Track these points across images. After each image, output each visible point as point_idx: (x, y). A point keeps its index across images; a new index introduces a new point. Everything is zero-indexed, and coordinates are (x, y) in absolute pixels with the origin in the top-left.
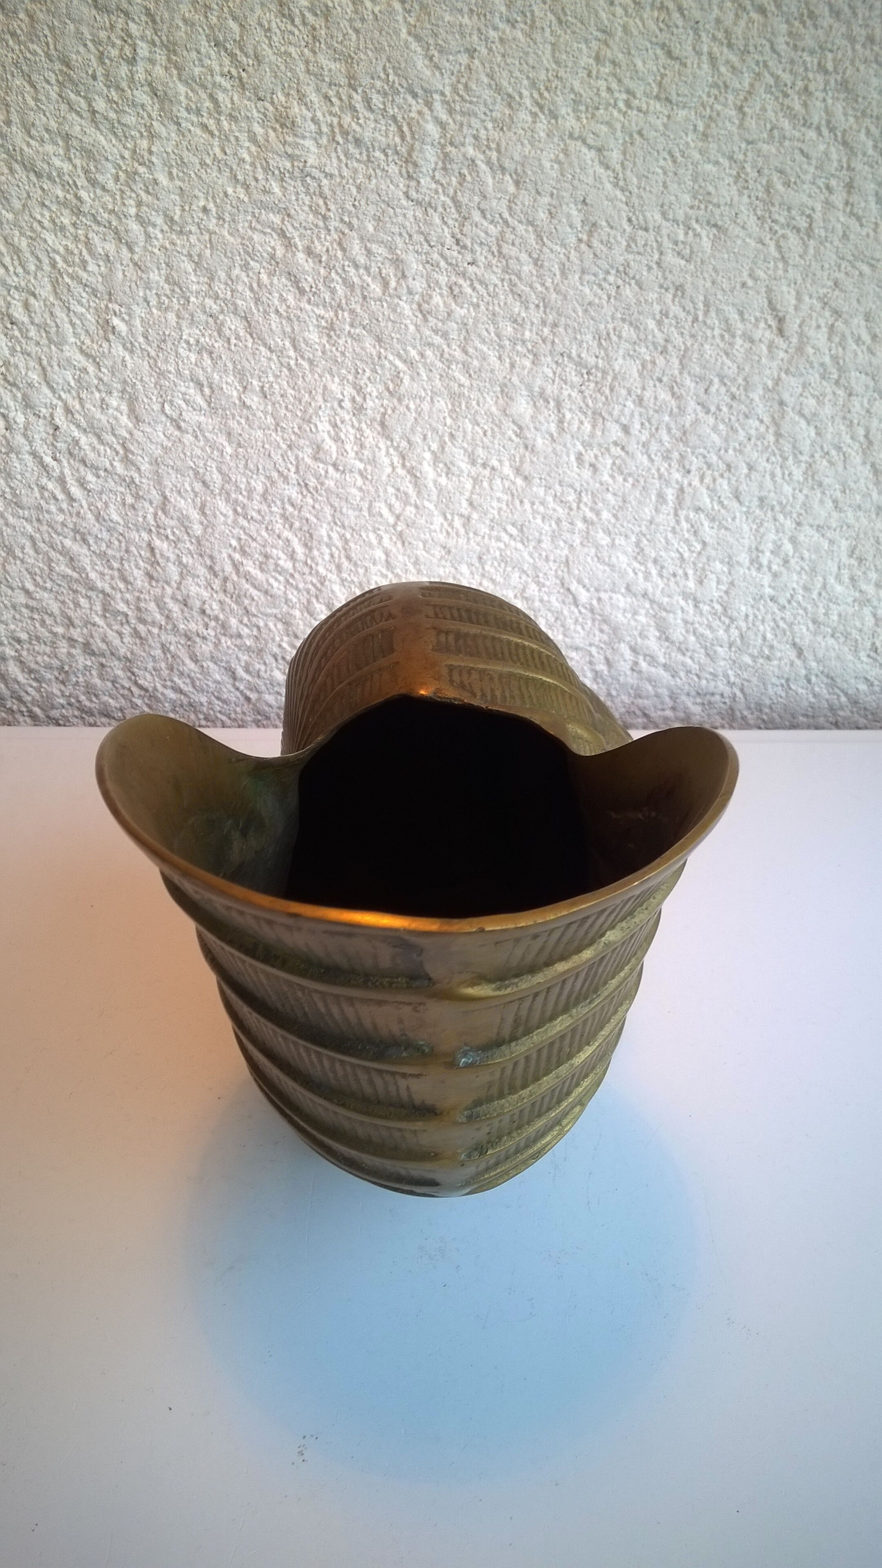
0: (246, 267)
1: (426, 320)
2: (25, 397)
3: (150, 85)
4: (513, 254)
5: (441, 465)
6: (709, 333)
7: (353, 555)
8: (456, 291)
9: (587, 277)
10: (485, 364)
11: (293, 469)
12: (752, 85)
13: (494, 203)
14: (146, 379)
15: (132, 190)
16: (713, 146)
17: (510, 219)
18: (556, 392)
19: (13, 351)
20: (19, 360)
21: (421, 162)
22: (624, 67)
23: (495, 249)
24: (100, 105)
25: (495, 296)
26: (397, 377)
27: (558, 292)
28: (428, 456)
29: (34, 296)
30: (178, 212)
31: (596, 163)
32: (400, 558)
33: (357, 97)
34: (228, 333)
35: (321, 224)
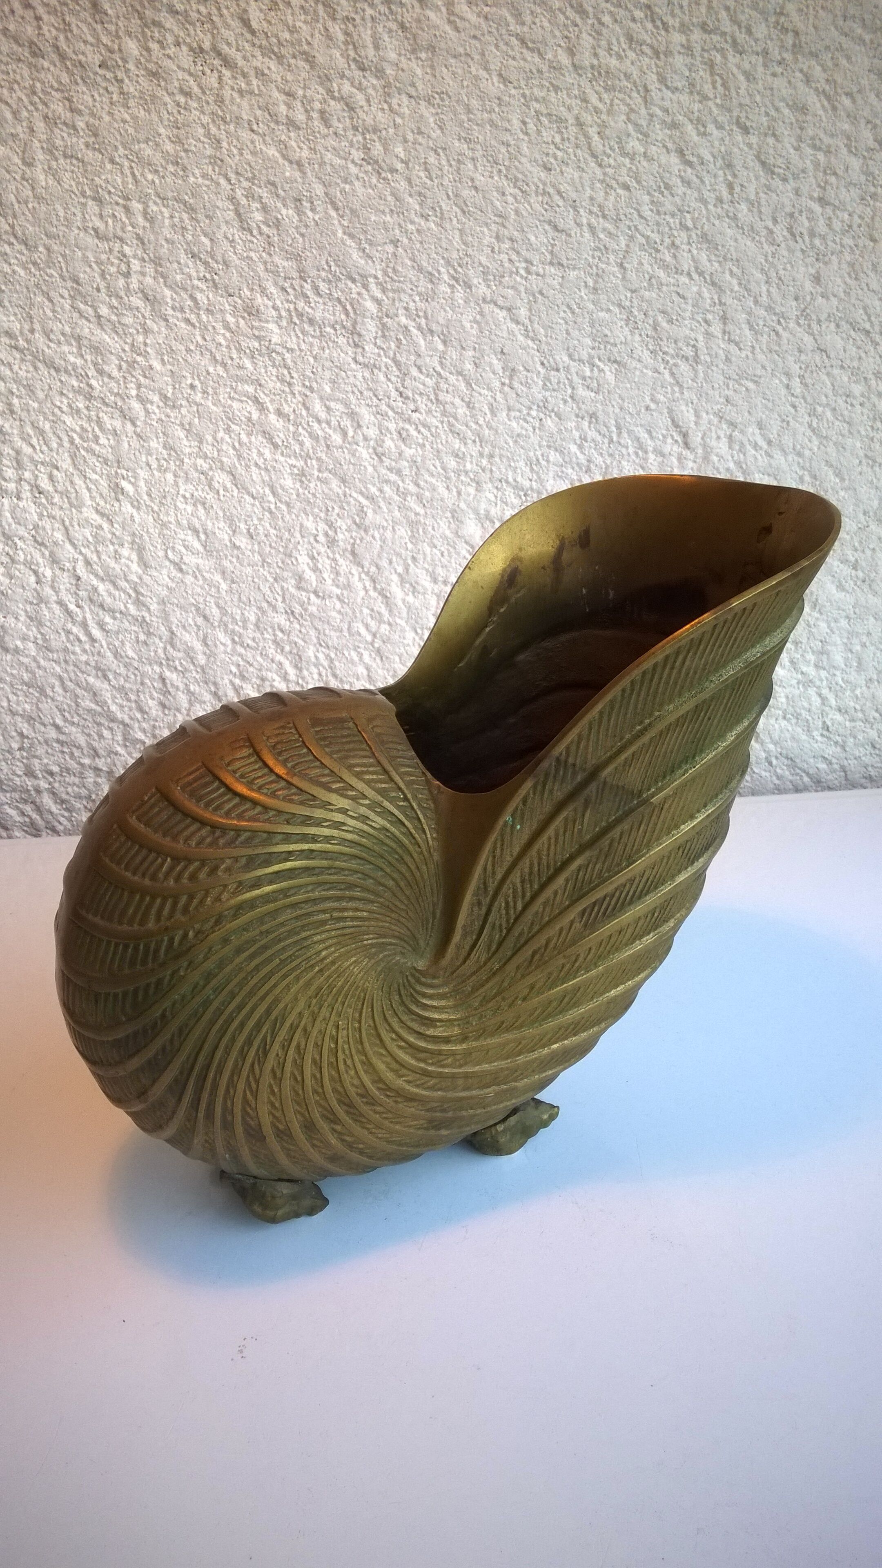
0: (228, 430)
1: (381, 461)
2: (52, 554)
3: (142, 292)
4: (448, 400)
5: (407, 585)
6: (624, 451)
7: (338, 672)
8: (404, 435)
9: (513, 414)
10: (435, 494)
11: (280, 599)
12: (627, 246)
13: (428, 359)
14: (152, 531)
15: (133, 376)
16: (603, 297)
17: (442, 372)
18: (499, 513)
19: (41, 516)
20: (47, 524)
21: (363, 332)
22: (520, 242)
23: (432, 397)
24: (104, 311)
25: (436, 436)
26: (362, 511)
27: (490, 428)
28: (395, 578)
29: (57, 468)
30: (171, 391)
31: (508, 320)
32: (380, 672)
33: (307, 286)
34: (217, 486)
35: (287, 389)
